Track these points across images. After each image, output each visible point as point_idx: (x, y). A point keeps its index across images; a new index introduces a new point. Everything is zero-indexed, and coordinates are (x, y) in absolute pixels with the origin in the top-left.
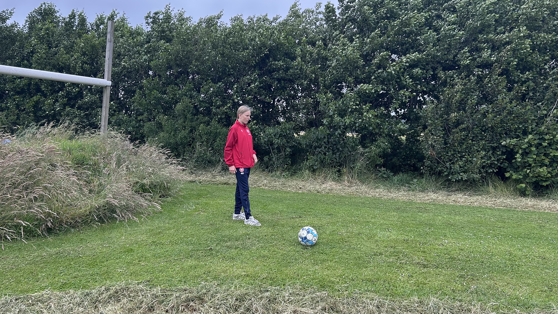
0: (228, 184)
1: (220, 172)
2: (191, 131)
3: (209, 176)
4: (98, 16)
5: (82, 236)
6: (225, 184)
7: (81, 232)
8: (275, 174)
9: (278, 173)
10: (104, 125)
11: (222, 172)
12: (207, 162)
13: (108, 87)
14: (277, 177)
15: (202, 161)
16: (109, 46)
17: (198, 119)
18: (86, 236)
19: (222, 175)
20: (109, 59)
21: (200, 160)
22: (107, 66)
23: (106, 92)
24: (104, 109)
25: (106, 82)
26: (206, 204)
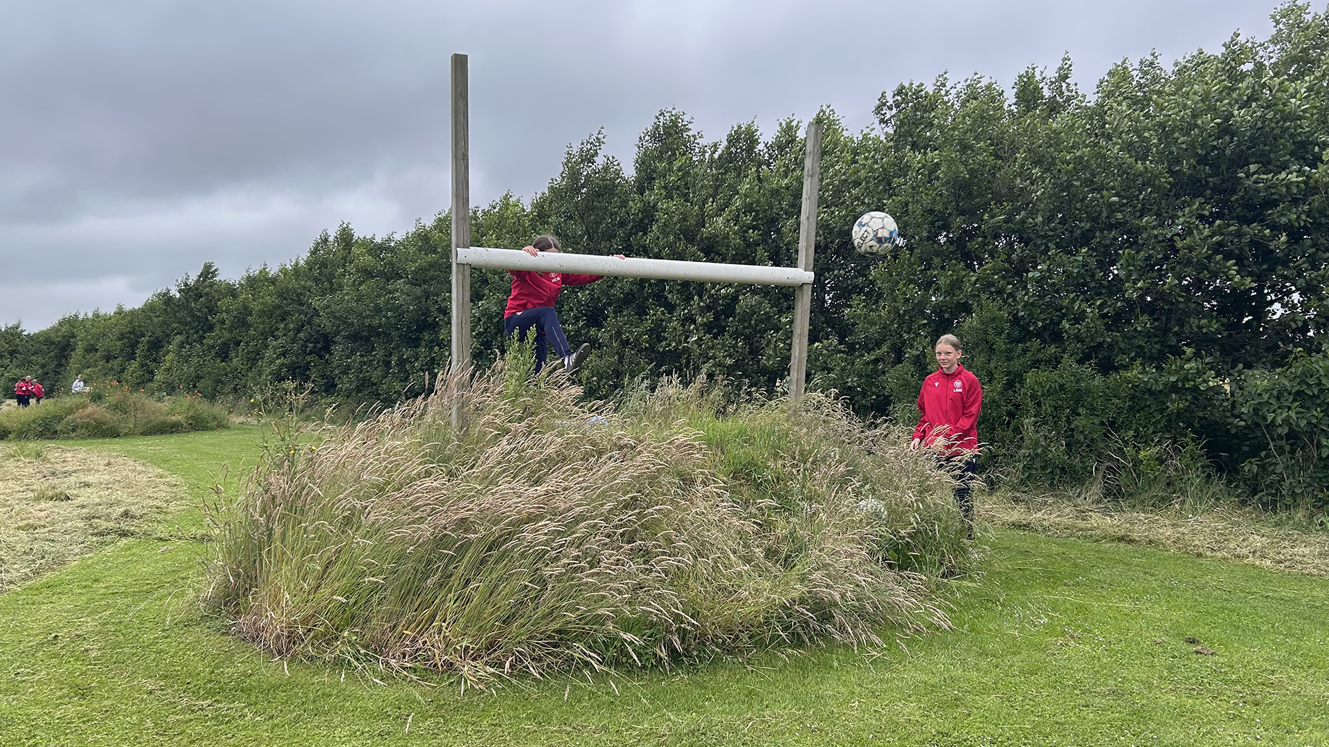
0: (1131, 541)
1: (1099, 501)
2: (1010, 385)
3: (1068, 510)
4: (781, 124)
5: (752, 682)
6: (1121, 539)
7: (749, 668)
8: (1289, 519)
9: (1300, 515)
10: (797, 380)
11: (1106, 501)
12: (1058, 471)
13: (805, 287)
14: (1297, 526)
15: (1043, 468)
16: (809, 187)
17: (1025, 351)
18: (761, 682)
19: (1106, 512)
20: (808, 218)
21: (1038, 464)
22: (805, 234)
23: (802, 298)
24: (797, 341)
25: (801, 274)
26: (1080, 608)
